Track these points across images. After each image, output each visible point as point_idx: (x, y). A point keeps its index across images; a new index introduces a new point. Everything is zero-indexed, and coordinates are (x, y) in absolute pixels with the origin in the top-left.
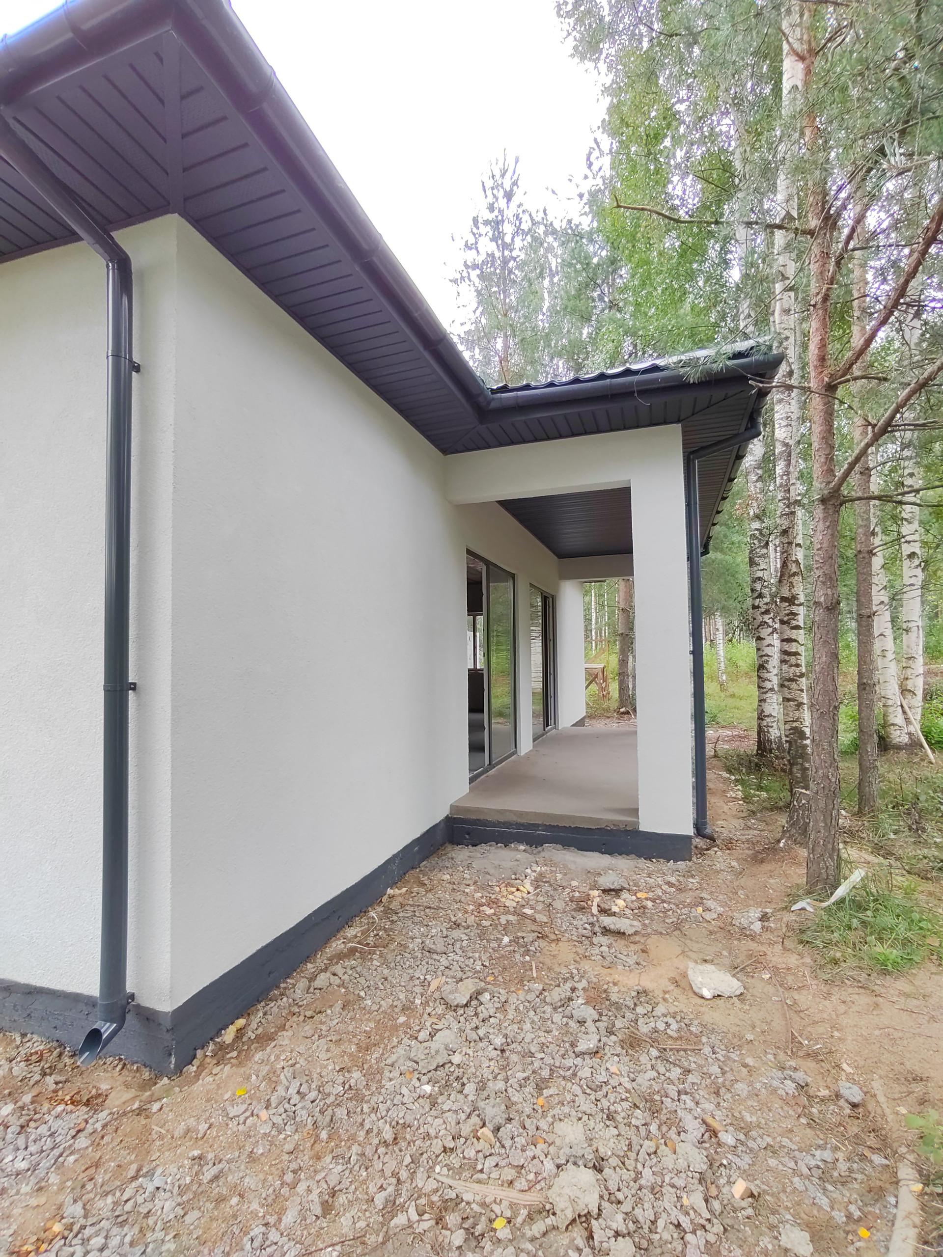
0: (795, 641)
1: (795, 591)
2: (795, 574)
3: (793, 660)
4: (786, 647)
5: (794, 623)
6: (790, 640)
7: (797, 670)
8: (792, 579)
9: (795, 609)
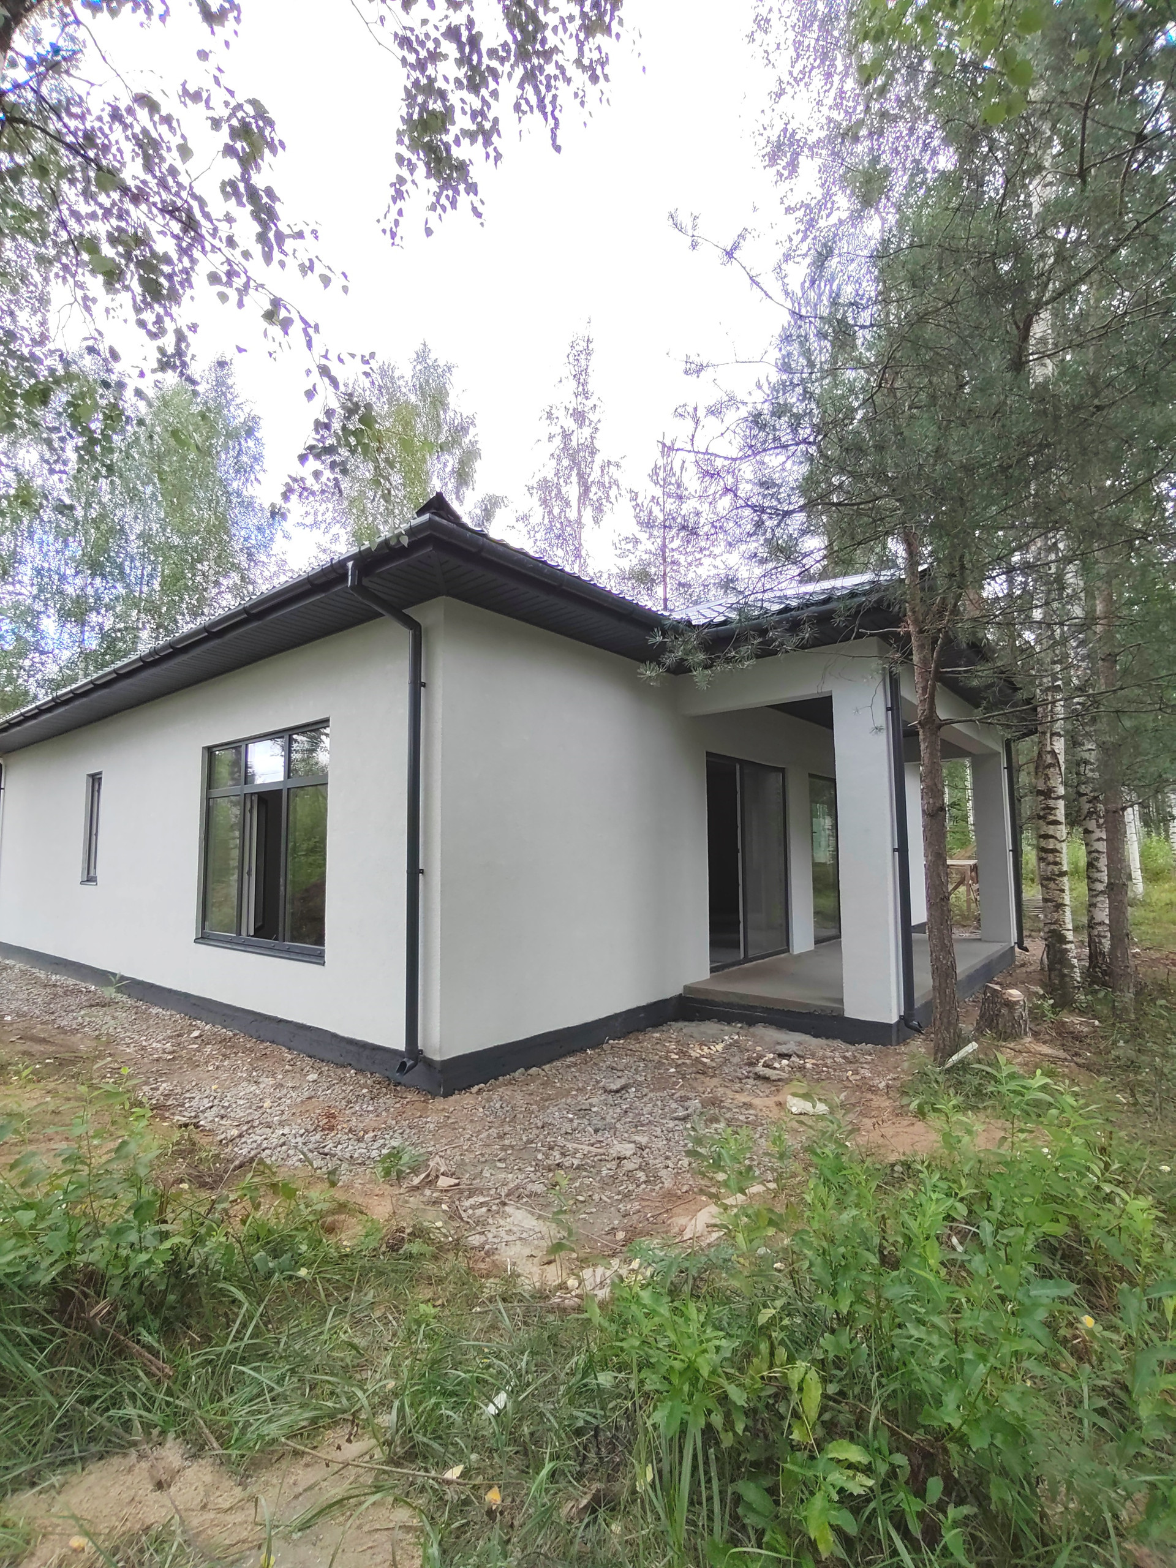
0: (1052, 837)
1: (1052, 783)
2: (1050, 766)
3: (1051, 858)
4: (1043, 843)
5: (1051, 818)
6: (1047, 837)
7: (1056, 868)
8: (1047, 771)
9: (1051, 803)
